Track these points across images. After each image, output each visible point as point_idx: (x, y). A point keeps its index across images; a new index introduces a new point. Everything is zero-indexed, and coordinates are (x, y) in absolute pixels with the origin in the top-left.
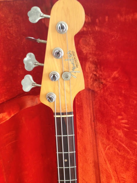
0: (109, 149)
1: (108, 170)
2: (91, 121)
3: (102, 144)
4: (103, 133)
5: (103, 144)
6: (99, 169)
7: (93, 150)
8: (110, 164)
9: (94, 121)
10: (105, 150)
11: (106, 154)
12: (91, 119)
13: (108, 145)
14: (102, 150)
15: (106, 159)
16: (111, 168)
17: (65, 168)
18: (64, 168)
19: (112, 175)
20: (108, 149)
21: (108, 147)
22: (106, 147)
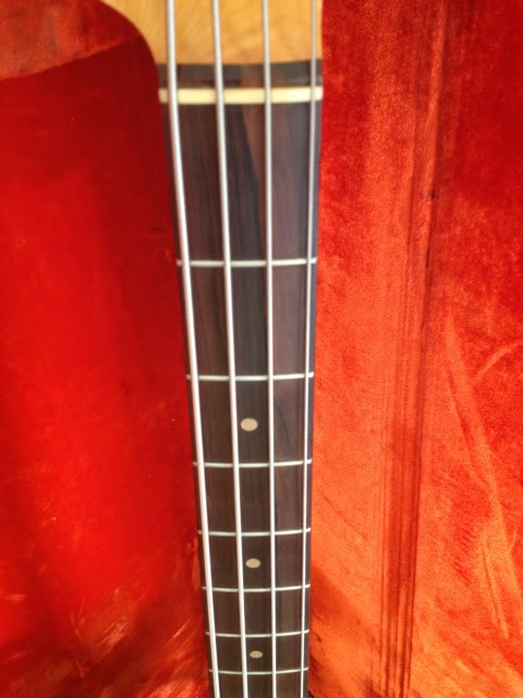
0: (507, 362)
1: (472, 473)
2: (414, 195)
3: (460, 335)
4: (485, 270)
5: (472, 334)
6: (417, 465)
7: (399, 367)
8: (494, 446)
9: (434, 195)
10: (479, 366)
11: (481, 391)
12: (415, 180)
13: (509, 339)
14: (459, 367)
15: (475, 418)
16: (494, 463)
17: (241, 470)
18: (237, 465)
19: (494, 498)
20: (498, 366)
21: (503, 351)
22: (493, 350)
